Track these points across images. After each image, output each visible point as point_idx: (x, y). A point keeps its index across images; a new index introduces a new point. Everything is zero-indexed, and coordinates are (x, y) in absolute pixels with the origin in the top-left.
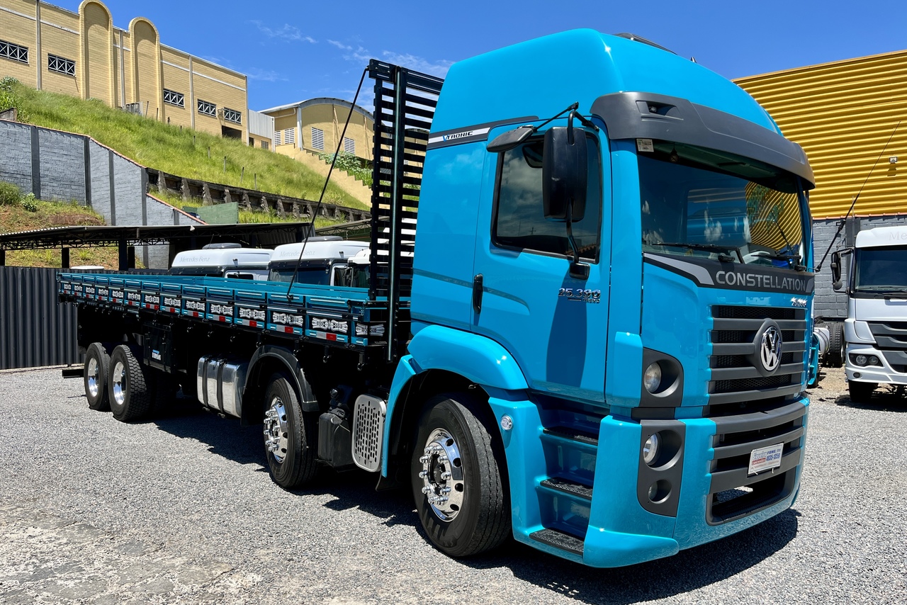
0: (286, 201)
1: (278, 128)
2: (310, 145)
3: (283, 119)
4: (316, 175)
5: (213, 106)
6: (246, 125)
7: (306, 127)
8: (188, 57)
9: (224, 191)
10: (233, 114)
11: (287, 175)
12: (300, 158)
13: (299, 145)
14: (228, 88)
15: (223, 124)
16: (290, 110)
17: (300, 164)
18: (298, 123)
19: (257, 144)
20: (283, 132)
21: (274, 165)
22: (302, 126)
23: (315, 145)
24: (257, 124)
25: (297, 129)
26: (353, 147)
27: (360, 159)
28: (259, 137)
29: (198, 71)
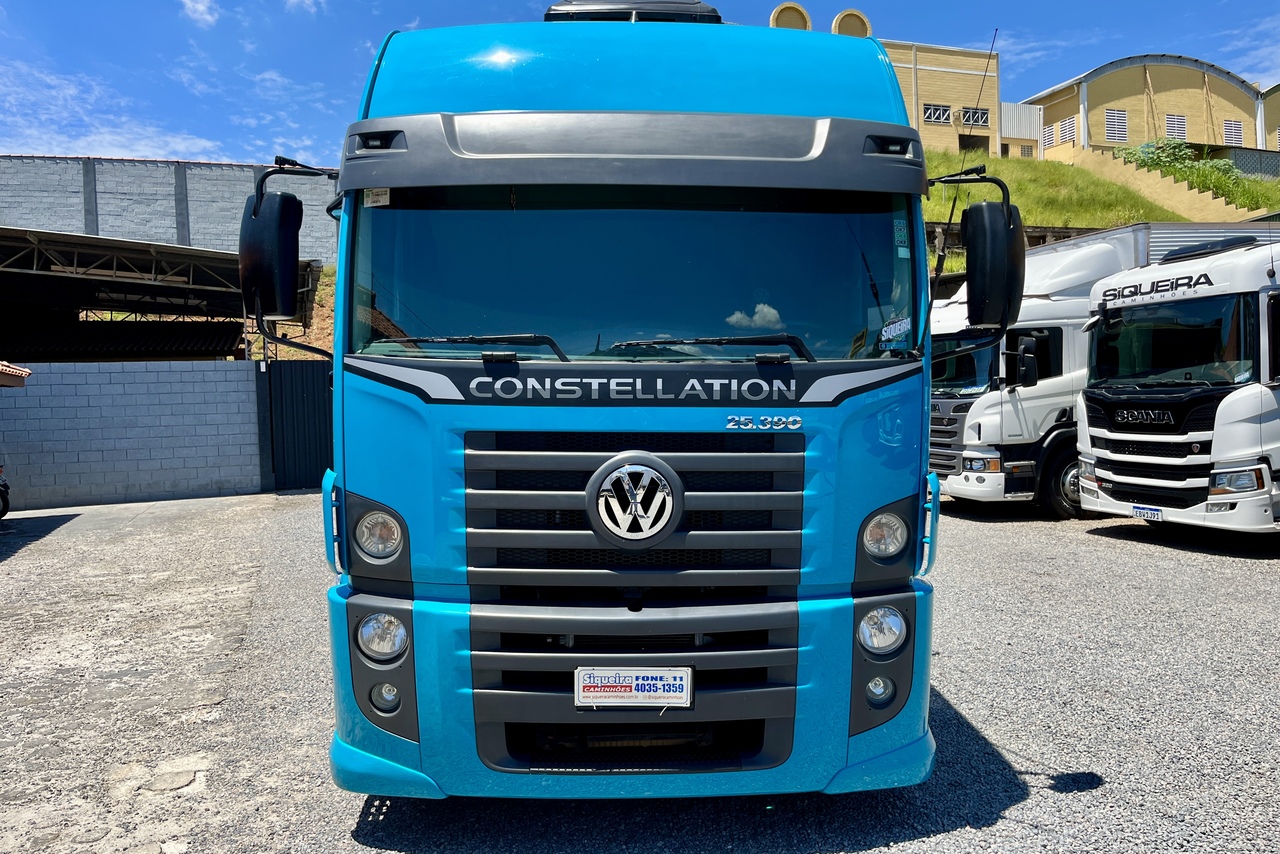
0: (1034, 234)
1: (1048, 121)
2: (1102, 138)
3: (1056, 107)
4: (1103, 185)
5: (946, 109)
6: (997, 127)
7: (1096, 111)
8: (909, 48)
9: (934, 232)
10: (976, 115)
11: (1051, 192)
12: (1083, 161)
13: (1082, 139)
14: (970, 78)
15: (961, 133)
16: (1070, 88)
17: (1081, 172)
18: (1081, 106)
19: (1015, 152)
20: (1057, 126)
21: (1030, 180)
22: (1088, 111)
23: (1111, 136)
24: (1014, 121)
25: (1080, 118)
26: (1182, 129)
27: (1191, 146)
28: (1017, 140)
29: (925, 64)
